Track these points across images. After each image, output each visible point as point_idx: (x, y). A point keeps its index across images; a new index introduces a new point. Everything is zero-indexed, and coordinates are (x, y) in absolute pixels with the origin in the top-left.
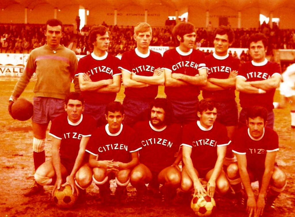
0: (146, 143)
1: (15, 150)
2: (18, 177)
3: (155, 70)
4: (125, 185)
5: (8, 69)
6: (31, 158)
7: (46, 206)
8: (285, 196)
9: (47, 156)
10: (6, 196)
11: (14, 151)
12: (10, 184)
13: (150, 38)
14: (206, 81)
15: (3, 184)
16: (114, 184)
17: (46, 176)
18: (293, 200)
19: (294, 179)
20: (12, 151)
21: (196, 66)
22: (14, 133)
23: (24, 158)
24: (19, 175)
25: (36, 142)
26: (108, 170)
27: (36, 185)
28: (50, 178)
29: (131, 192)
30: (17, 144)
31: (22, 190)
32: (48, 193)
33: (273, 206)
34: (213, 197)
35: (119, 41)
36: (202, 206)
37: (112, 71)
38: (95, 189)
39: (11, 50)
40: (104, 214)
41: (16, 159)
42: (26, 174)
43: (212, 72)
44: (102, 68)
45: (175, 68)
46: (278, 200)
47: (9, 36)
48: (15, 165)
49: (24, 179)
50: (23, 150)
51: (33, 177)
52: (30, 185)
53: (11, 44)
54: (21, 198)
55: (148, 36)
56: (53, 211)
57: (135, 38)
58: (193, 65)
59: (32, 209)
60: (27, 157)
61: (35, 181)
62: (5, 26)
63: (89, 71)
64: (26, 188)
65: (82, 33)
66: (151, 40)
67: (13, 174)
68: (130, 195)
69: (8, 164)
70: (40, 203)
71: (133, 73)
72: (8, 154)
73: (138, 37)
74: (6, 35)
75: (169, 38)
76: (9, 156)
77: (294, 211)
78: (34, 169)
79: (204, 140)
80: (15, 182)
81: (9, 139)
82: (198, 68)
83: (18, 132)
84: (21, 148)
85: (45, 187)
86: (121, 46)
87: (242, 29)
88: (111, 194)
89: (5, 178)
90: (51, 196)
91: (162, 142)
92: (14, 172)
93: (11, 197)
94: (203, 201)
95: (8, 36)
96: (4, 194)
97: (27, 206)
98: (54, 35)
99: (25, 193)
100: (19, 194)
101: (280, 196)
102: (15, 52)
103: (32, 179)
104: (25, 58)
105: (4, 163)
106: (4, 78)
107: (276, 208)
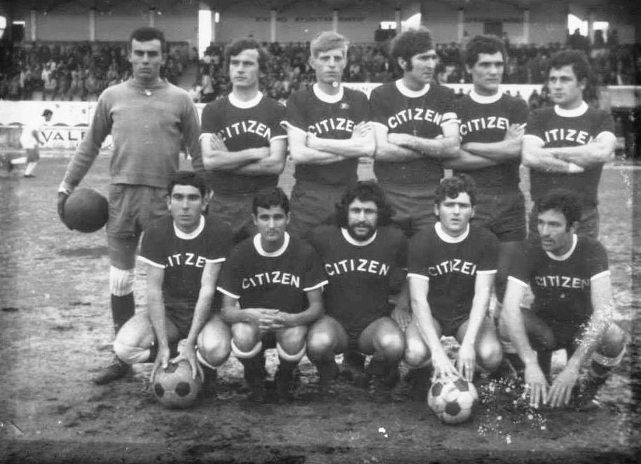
0: (333, 269)
1: (75, 294)
2: (81, 346)
3: (355, 127)
4: (295, 359)
5: (58, 134)
6: (107, 308)
7: (138, 403)
8: (621, 381)
9: (138, 306)
10: (59, 385)
11: (72, 297)
12: (65, 361)
13: (344, 62)
14: (457, 148)
15: (52, 360)
16: (272, 360)
17: (138, 346)
18: (637, 388)
19: (639, 347)
20: (70, 295)
21: (437, 119)
22: (72, 261)
23: (93, 308)
24: (84, 343)
25: (116, 276)
26: (261, 327)
27: (118, 362)
28: (146, 349)
29: (308, 375)
30: (79, 282)
31: (90, 371)
32: (142, 377)
33: (596, 400)
34: (471, 380)
35: (282, 74)
36: (451, 399)
37: (268, 131)
38: (235, 368)
39: (63, 95)
40: (254, 418)
41: (76, 311)
42: (98, 341)
43: (471, 130)
44: (248, 125)
45: (393, 122)
46: (606, 389)
47: (59, 66)
48: (75, 322)
49: (94, 350)
50: (91, 293)
51: (112, 346)
52: (105, 361)
53: (63, 83)
54: (88, 388)
55: (337, 58)
56: (151, 414)
57: (313, 62)
58: (431, 116)
59: (109, 408)
60: (100, 308)
61: (114, 355)
62: (51, 47)
63: (222, 131)
64: (97, 368)
65: (207, 59)
66: (344, 67)
67: (71, 342)
68: (305, 380)
69: (60, 322)
70: (127, 397)
71: (309, 133)
72: (61, 301)
73: (319, 62)
74: (53, 65)
75: (384, 65)
76: (62, 306)
77: (638, 410)
78: (114, 332)
79: (451, 262)
80: (75, 357)
81: (63, 273)
82: (441, 122)
83: (80, 258)
84: (86, 289)
85: (136, 366)
86: (286, 84)
87: (533, 45)
88: (268, 379)
89: (56, 349)
90: (148, 384)
91: (368, 266)
92: (72, 338)
93: (67, 385)
94: (452, 390)
95: (56, 67)
96: (54, 379)
97: (101, 403)
98: (145, 58)
99: (96, 377)
100: (84, 379)
101: (611, 380)
102: (71, 99)
103: (109, 351)
104: (91, 110)
105: (53, 319)
106: (50, 152)
107: (601, 405)
